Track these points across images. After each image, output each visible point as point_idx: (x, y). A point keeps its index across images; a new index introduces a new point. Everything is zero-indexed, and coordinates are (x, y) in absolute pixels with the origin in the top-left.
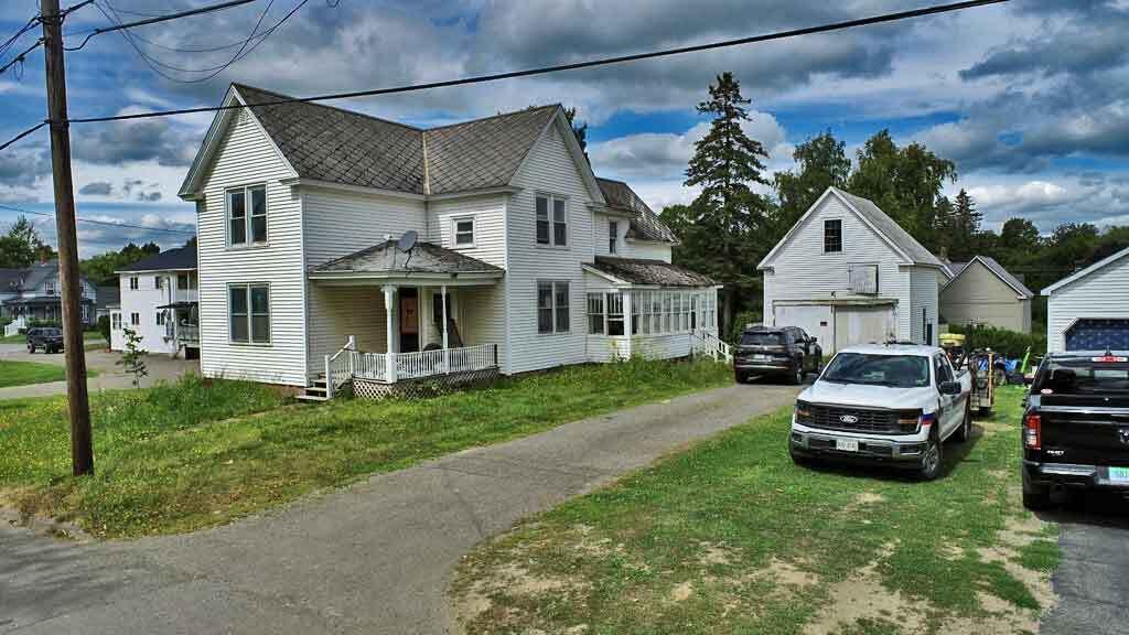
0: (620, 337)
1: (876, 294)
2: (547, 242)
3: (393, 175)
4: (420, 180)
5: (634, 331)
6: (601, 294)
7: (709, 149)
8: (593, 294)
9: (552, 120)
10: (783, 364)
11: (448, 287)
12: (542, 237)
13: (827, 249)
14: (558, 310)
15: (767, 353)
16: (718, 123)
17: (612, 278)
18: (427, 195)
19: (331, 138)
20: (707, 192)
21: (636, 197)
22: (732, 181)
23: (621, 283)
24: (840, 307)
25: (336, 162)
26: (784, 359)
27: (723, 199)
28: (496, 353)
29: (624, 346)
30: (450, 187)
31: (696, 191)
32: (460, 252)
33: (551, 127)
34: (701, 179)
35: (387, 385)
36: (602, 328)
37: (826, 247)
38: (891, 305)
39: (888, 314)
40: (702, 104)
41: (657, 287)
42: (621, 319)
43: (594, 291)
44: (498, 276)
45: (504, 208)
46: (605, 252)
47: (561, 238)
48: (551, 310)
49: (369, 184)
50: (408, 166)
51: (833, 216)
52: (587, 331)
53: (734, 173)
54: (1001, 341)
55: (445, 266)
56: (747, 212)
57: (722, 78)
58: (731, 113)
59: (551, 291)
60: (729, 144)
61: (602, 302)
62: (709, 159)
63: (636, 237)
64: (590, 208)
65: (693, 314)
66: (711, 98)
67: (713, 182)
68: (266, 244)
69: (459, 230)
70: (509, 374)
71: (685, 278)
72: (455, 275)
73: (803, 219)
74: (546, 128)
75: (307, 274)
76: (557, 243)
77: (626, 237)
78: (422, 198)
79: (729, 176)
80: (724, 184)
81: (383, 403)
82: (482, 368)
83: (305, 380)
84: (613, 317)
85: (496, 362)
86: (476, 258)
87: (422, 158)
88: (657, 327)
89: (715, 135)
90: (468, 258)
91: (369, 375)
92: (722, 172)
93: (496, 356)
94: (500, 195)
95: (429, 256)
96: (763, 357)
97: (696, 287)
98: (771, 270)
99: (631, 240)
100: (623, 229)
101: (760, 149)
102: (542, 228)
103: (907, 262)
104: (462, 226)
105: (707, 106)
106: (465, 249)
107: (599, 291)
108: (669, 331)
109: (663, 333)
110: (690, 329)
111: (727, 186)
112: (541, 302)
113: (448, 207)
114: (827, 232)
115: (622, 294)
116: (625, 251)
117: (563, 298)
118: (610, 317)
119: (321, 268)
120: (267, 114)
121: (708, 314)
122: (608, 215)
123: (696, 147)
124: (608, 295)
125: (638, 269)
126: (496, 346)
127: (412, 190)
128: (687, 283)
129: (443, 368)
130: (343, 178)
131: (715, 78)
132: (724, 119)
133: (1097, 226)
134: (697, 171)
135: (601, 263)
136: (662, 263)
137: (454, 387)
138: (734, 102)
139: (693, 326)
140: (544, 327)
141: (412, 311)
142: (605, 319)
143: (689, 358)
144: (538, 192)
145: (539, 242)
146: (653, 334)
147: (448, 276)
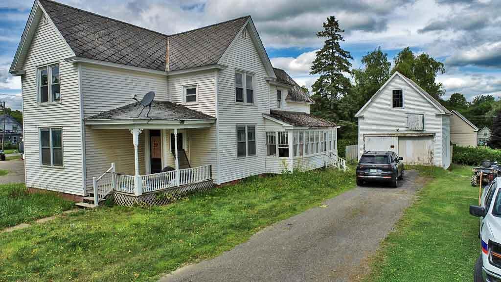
0: (287, 158)
1: (423, 130)
2: (242, 101)
3: (146, 59)
4: (164, 63)
5: (295, 154)
6: (275, 132)
7: (323, 55)
8: (270, 132)
9: (244, 26)
10: (389, 175)
11: (178, 130)
12: (239, 98)
13: (394, 106)
14: (249, 142)
15: (377, 168)
16: (328, 42)
17: (281, 123)
18: (167, 72)
19: (105, 35)
20: (322, 77)
21: (290, 78)
22: (335, 72)
23: (287, 125)
24: (402, 137)
25: (106, 49)
26: (389, 172)
27: (330, 81)
28: (211, 170)
29: (289, 164)
30: (182, 66)
31: (317, 77)
32: (188, 107)
33: (244, 30)
34: (319, 71)
35: (135, 197)
36: (275, 153)
37: (393, 105)
38: (431, 136)
39: (430, 141)
40: (319, 33)
41: (307, 128)
42: (287, 148)
43: (271, 131)
44: (211, 121)
45: (216, 78)
46: (275, 108)
47: (250, 99)
48: (245, 142)
49: (128, 64)
50: (156, 54)
51: (397, 88)
52: (266, 154)
53: (336, 67)
54: (481, 154)
55: (178, 116)
56: (342, 88)
57: (329, 18)
58: (334, 37)
59: (245, 131)
60: (333, 53)
61: (275, 137)
62: (324, 61)
63: (292, 99)
64: (268, 81)
65: (325, 142)
66: (324, 30)
67: (325, 72)
68: (60, 102)
69: (188, 93)
70: (219, 184)
71: (320, 122)
72: (182, 122)
73: (381, 89)
74: (241, 31)
75: (84, 121)
76: (248, 101)
77: (286, 99)
78: (164, 74)
79: (333, 69)
80: (331, 74)
81: (132, 209)
82: (202, 181)
83: (83, 192)
84: (283, 146)
85: (211, 176)
86: (198, 110)
87: (166, 51)
88: (307, 152)
89: (326, 48)
90: (193, 111)
91: (124, 189)
92: (330, 67)
93: (211, 173)
94: (213, 70)
95: (167, 110)
96: (376, 170)
97: (327, 127)
98: (362, 117)
99: (290, 101)
100: (285, 94)
101: (350, 56)
102: (239, 92)
103: (441, 112)
104: (189, 91)
105: (322, 34)
106: (191, 106)
107: (274, 131)
108: (313, 153)
109: (310, 155)
110: (324, 152)
111: (332, 74)
112: (239, 137)
113: (180, 79)
114: (394, 97)
115: (287, 132)
116: (286, 107)
117: (252, 135)
118: (279, 146)
119: (93, 117)
120: (59, 17)
121: (333, 142)
122: (277, 86)
123: (316, 54)
124: (279, 133)
125: (295, 118)
126: (211, 166)
127: (158, 68)
128: (322, 125)
129: (176, 182)
130: (110, 58)
131: (327, 19)
132: (331, 40)
133: (494, 96)
134: (317, 67)
135: (274, 114)
136: (305, 114)
137: (183, 196)
138: (336, 31)
139: (325, 150)
140: (241, 153)
141: (157, 144)
142: (277, 147)
143: (323, 169)
144: (236, 70)
145: (237, 101)
146: (304, 155)
147: (178, 123)
